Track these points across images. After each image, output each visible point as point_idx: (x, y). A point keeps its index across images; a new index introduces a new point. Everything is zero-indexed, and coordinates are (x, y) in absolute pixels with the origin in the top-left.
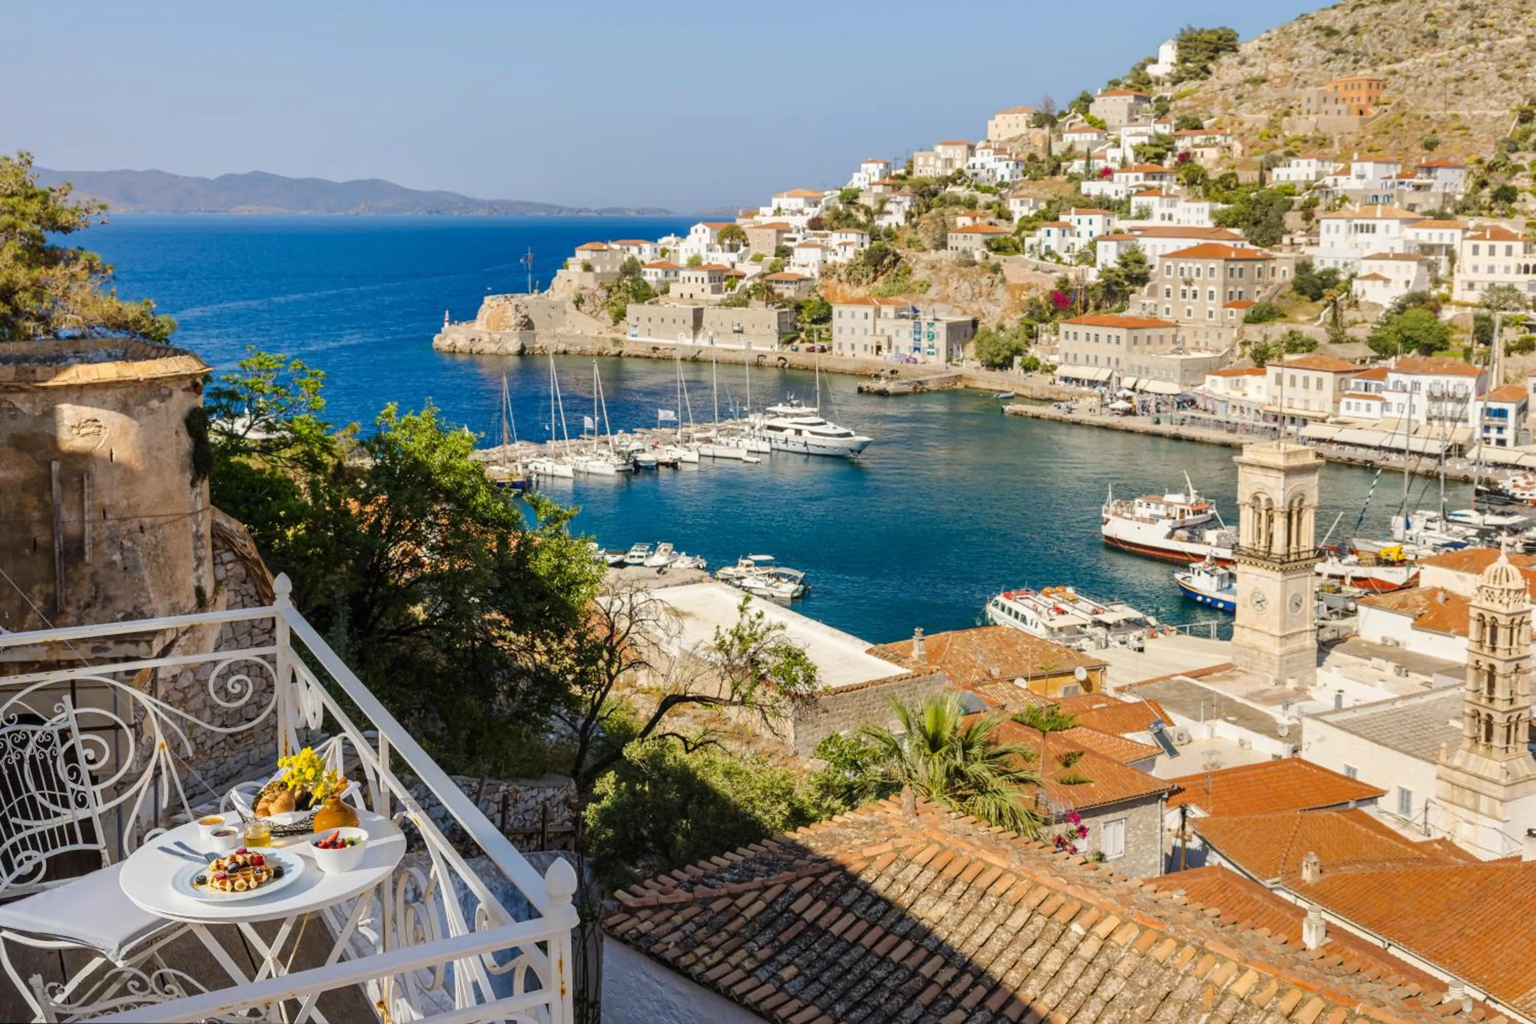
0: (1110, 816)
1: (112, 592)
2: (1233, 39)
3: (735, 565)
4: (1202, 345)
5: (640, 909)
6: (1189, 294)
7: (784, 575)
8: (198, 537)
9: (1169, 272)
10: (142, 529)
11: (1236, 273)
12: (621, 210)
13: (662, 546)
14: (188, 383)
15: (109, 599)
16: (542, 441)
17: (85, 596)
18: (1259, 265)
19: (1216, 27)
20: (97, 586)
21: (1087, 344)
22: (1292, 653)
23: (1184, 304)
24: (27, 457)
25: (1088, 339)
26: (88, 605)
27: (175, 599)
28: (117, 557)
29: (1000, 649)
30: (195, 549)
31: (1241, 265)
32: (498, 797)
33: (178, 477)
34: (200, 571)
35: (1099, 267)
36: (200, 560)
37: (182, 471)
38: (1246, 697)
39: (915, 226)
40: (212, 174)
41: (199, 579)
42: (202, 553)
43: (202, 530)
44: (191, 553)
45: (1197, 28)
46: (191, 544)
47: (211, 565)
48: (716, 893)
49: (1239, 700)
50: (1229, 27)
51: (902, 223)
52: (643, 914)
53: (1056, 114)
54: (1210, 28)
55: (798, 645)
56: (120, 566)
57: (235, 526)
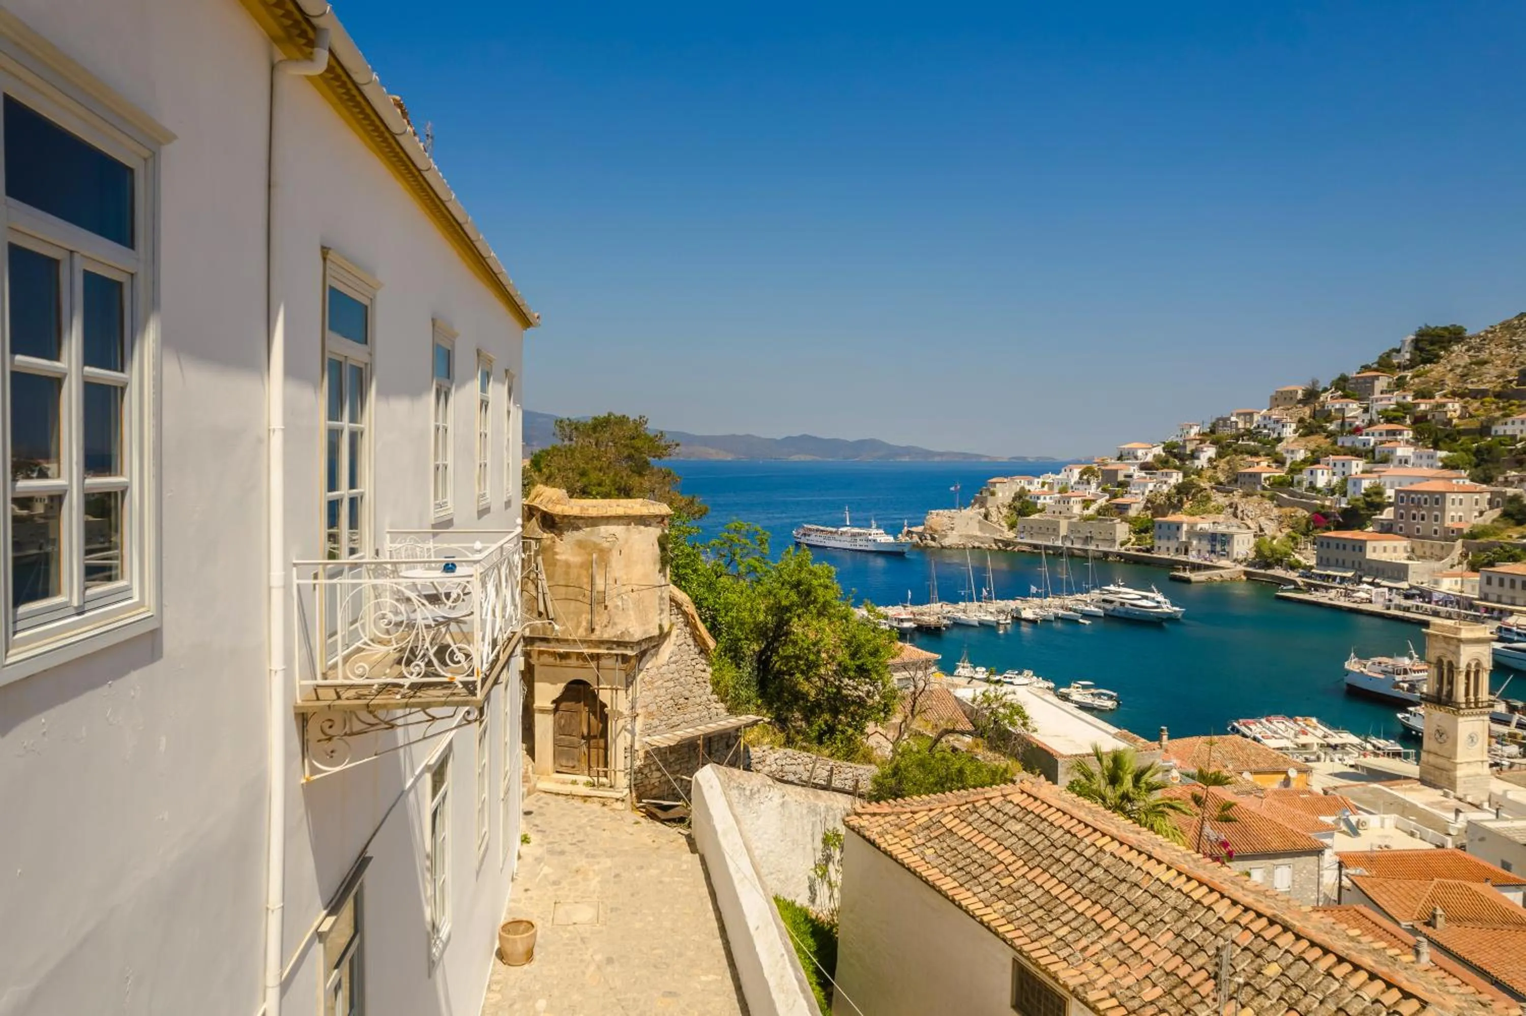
0: (1280, 861)
1: (617, 620)
2: (1460, 334)
3: (1069, 687)
4: (1428, 554)
5: (863, 814)
6: (1419, 517)
7: (1104, 694)
8: (661, 598)
9: (1402, 501)
10: (632, 591)
11: (1457, 502)
12: (1025, 458)
13: (1026, 672)
14: (659, 519)
15: (615, 624)
16: (956, 602)
17: (605, 622)
18: (1477, 496)
19: (1448, 325)
20: (610, 617)
21: (1353, 553)
22: (1468, 776)
23: (1414, 524)
24: (583, 551)
25: (1354, 549)
26: (606, 626)
27: (647, 627)
28: (620, 603)
29: (1234, 751)
30: (660, 604)
31: (1461, 496)
32: (828, 768)
33: (652, 567)
34: (662, 616)
35: (1349, 496)
36: (662, 611)
37: (655, 564)
38: (1427, 805)
39: (1215, 468)
40: (779, 436)
41: (661, 620)
42: (663, 607)
43: (664, 595)
44: (657, 606)
45: (1433, 326)
46: (657, 601)
47: (668, 613)
48: (905, 810)
49: (1421, 806)
50: (1458, 324)
51: (1206, 466)
52: (865, 817)
53: (1320, 390)
54: (1443, 326)
55: (1021, 703)
56: (621, 608)
57: (682, 596)
